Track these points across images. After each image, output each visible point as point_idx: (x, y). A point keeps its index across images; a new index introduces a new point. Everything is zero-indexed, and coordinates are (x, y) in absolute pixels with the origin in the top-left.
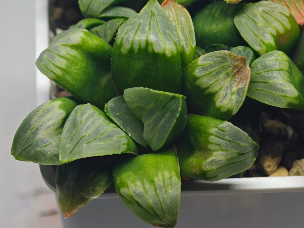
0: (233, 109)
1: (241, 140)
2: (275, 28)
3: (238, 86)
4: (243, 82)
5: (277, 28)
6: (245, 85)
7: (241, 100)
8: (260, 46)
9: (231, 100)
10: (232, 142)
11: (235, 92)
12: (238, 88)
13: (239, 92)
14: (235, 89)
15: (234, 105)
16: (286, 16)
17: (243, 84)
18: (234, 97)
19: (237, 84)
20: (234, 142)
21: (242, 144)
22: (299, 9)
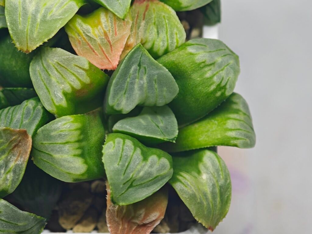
0: (8, 189)
1: (19, 220)
2: (70, 84)
3: (16, 160)
4: (22, 157)
5: (72, 83)
6: (23, 161)
7: (18, 179)
8: (51, 105)
9: (6, 179)
10: (9, 222)
11: (11, 170)
12: (16, 163)
13: (15, 169)
14: (12, 165)
15: (9, 186)
16: (84, 69)
17: (22, 160)
18: (10, 176)
19: (15, 158)
20: (11, 223)
21: (20, 224)
22: (105, 52)
